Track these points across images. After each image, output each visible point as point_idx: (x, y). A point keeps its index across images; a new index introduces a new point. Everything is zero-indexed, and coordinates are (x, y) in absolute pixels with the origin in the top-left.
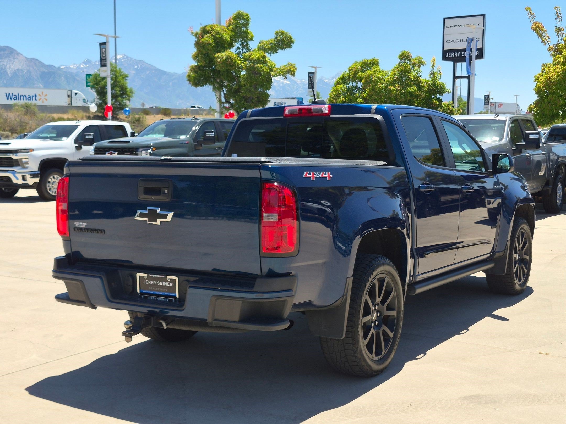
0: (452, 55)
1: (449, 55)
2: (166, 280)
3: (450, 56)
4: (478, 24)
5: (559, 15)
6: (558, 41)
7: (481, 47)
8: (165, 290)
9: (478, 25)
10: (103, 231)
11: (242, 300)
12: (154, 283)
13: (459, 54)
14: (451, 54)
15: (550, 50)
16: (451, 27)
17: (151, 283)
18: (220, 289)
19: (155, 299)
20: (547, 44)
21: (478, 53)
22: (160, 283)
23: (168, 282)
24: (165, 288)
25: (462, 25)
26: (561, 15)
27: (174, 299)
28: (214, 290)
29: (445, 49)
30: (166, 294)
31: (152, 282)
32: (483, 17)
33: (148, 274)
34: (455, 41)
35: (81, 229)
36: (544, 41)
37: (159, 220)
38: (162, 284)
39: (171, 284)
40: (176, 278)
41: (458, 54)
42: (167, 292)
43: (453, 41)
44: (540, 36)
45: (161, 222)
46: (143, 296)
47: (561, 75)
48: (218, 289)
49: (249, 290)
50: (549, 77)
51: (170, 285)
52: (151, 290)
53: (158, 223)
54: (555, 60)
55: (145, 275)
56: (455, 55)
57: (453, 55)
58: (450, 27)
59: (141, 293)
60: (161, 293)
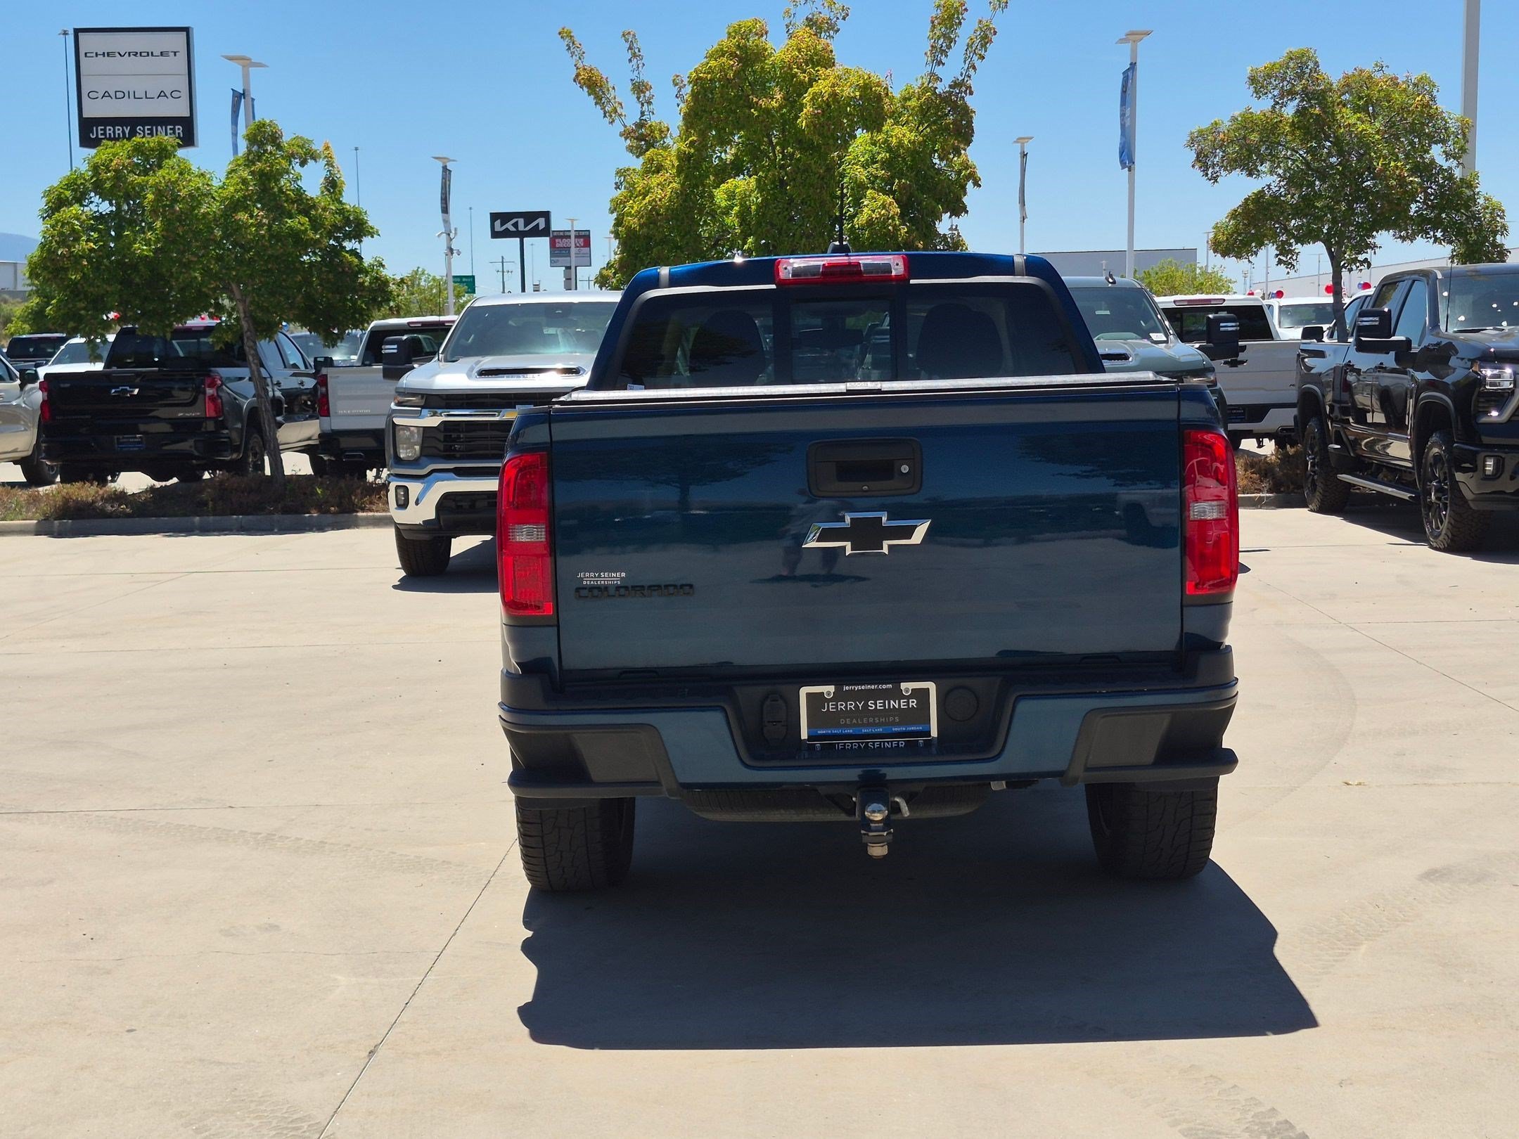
0: (108, 132)
1: (100, 132)
2: (898, 695)
3: (102, 134)
4: (175, 53)
5: (637, 51)
6: (643, 113)
7: (188, 115)
8: (891, 719)
9: (175, 55)
10: (686, 589)
11: (1170, 710)
12: (857, 706)
13: (127, 132)
14: (104, 130)
15: (626, 134)
16: (97, 55)
17: (846, 707)
18: (1107, 692)
19: (859, 746)
20: (617, 121)
21: (180, 131)
22: (876, 704)
23: (904, 697)
24: (894, 716)
25: (129, 53)
26: (639, 51)
27: (921, 740)
28: (1091, 697)
29: (85, 116)
30: (895, 729)
31: (851, 705)
32: (185, 33)
33: (839, 685)
34: (113, 96)
35: (600, 591)
36: (612, 114)
37: (886, 544)
38: (884, 706)
39: (913, 703)
40: (931, 686)
41: (123, 130)
42: (898, 724)
43: (106, 95)
44: (598, 100)
45: (890, 547)
46: (818, 744)
47: (677, 198)
48: (1100, 693)
49: (1187, 686)
50: (654, 203)
51: (908, 705)
52: (846, 726)
53: (885, 550)
54: (649, 161)
55: (828, 690)
56: (117, 132)
57: (111, 132)
58: (94, 55)
59: (810, 738)
60: (880, 730)
